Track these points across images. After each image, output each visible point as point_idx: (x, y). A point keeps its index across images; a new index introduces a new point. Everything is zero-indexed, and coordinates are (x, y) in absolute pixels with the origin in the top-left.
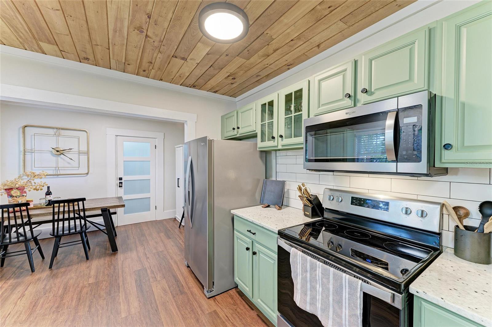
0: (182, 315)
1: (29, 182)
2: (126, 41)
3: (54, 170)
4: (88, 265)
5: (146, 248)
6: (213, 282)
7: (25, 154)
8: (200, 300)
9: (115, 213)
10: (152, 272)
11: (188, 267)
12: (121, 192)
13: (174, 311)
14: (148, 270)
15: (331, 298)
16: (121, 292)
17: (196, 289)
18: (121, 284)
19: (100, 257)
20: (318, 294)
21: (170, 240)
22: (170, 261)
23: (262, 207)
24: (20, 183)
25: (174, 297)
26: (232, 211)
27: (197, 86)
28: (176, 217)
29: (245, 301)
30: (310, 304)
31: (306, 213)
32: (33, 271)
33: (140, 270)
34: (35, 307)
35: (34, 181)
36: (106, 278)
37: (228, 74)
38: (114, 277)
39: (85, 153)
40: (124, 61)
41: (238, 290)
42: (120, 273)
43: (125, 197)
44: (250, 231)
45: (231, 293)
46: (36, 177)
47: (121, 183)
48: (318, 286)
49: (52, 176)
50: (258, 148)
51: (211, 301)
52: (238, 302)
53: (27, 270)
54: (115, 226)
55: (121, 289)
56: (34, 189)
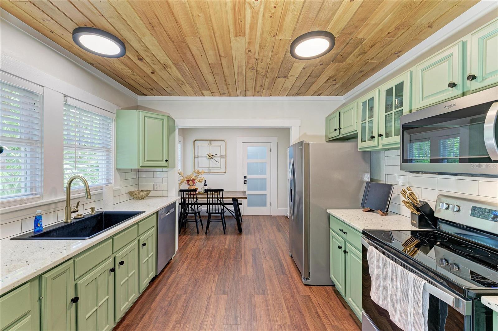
0: (282, 288)
1: (197, 177)
2: (245, 77)
3: (208, 169)
4: (224, 237)
5: (261, 234)
6: (310, 272)
7: (194, 159)
8: (298, 284)
9: (241, 204)
10: (264, 253)
11: (292, 257)
12: (245, 188)
13: (276, 284)
14: (261, 251)
15: (398, 295)
16: (242, 259)
17: (295, 275)
18: (243, 254)
19: (231, 234)
20: (388, 291)
21: (280, 233)
22: (278, 249)
23: (363, 210)
24: (193, 177)
25: (277, 275)
26: (327, 210)
27: (300, 94)
28: (287, 215)
29: (340, 299)
30: (382, 299)
31: (413, 221)
32: (198, 233)
33: (256, 249)
34: (199, 253)
35: (199, 176)
36: (234, 248)
37: (328, 78)
38: (239, 249)
39: (224, 157)
40: (245, 90)
41: (335, 289)
42: (243, 247)
43: (248, 193)
44: (342, 230)
45: (327, 289)
46: (200, 174)
47: (246, 181)
48: (389, 283)
49: (207, 174)
50: (359, 149)
51: (307, 288)
52: (333, 298)
53: (196, 232)
54: (242, 215)
55: (243, 258)
56: (199, 182)
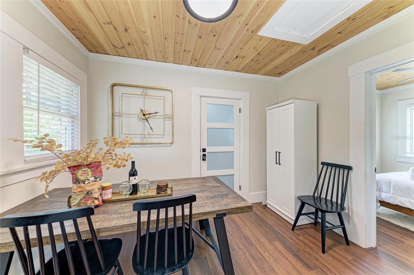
1: (109, 154)
3: (140, 138)
7: (113, 118)
12: (204, 167)
24: (93, 156)
28: (267, 203)
35: (115, 152)
39: (169, 118)
46: (118, 145)
47: (204, 155)
49: (138, 145)
56: (115, 166)
